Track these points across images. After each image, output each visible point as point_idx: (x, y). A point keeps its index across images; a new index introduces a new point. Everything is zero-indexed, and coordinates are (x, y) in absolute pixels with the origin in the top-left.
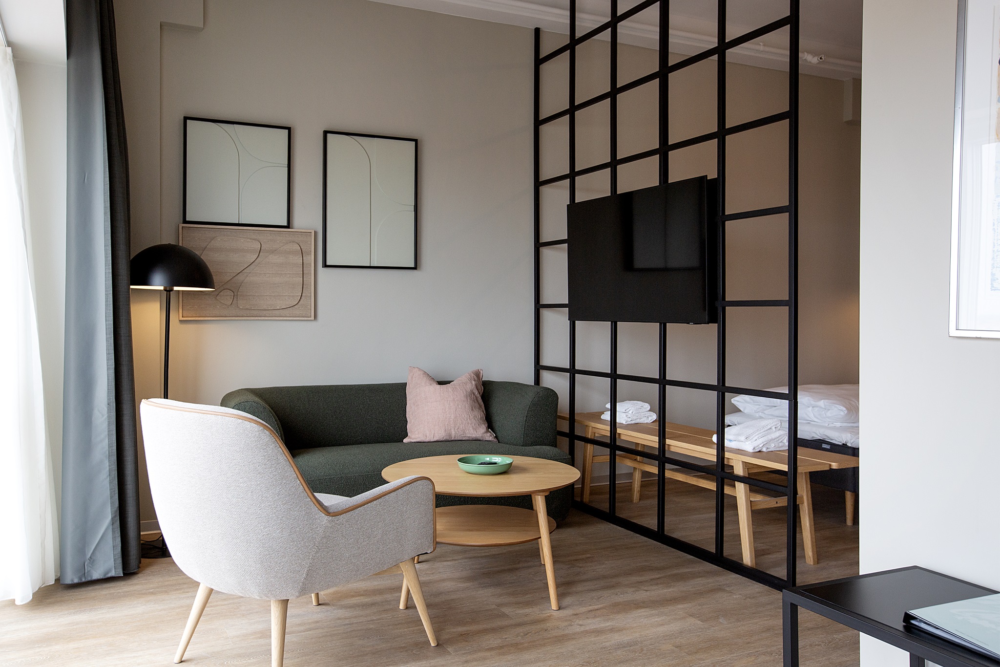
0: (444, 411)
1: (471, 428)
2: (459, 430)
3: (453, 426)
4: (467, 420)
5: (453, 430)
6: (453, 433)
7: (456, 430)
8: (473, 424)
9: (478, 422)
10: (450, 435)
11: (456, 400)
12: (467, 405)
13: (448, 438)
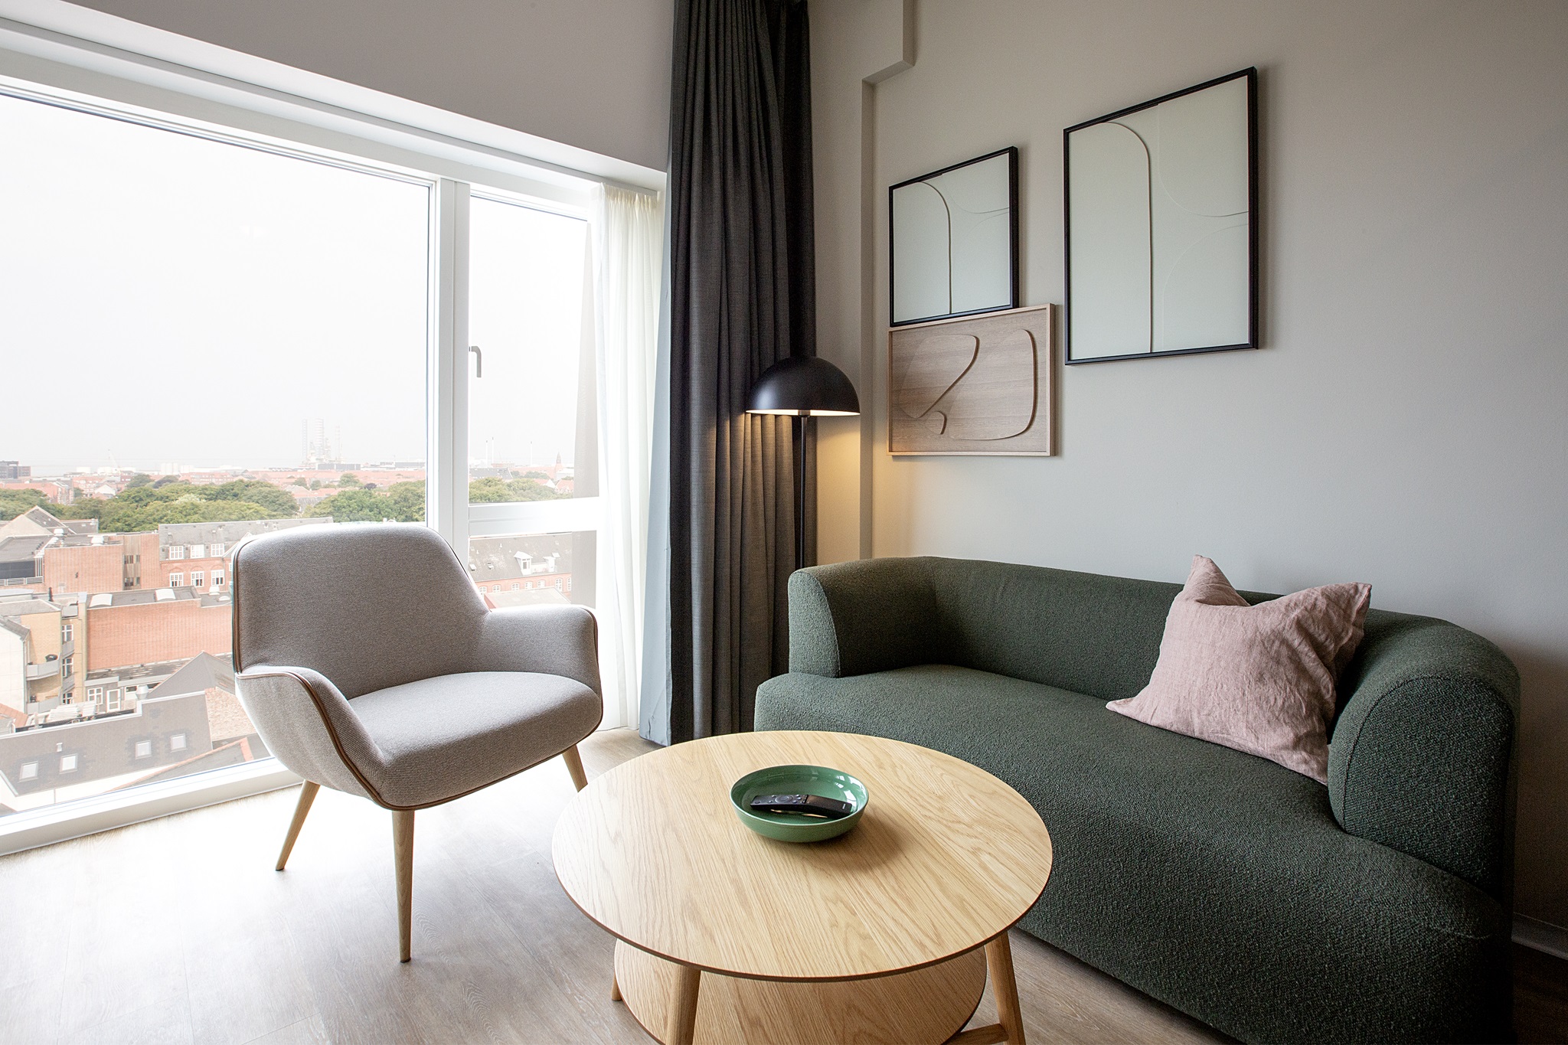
0: (1185, 666)
1: (1243, 725)
2: (1211, 718)
3: (1196, 703)
4: (1234, 700)
5: (1195, 714)
6: (1196, 722)
7: (1204, 718)
8: (1251, 717)
9: (1268, 714)
10: (1189, 724)
11: (1218, 645)
12: (1244, 666)
13: (1182, 729)
